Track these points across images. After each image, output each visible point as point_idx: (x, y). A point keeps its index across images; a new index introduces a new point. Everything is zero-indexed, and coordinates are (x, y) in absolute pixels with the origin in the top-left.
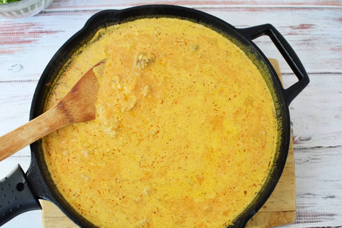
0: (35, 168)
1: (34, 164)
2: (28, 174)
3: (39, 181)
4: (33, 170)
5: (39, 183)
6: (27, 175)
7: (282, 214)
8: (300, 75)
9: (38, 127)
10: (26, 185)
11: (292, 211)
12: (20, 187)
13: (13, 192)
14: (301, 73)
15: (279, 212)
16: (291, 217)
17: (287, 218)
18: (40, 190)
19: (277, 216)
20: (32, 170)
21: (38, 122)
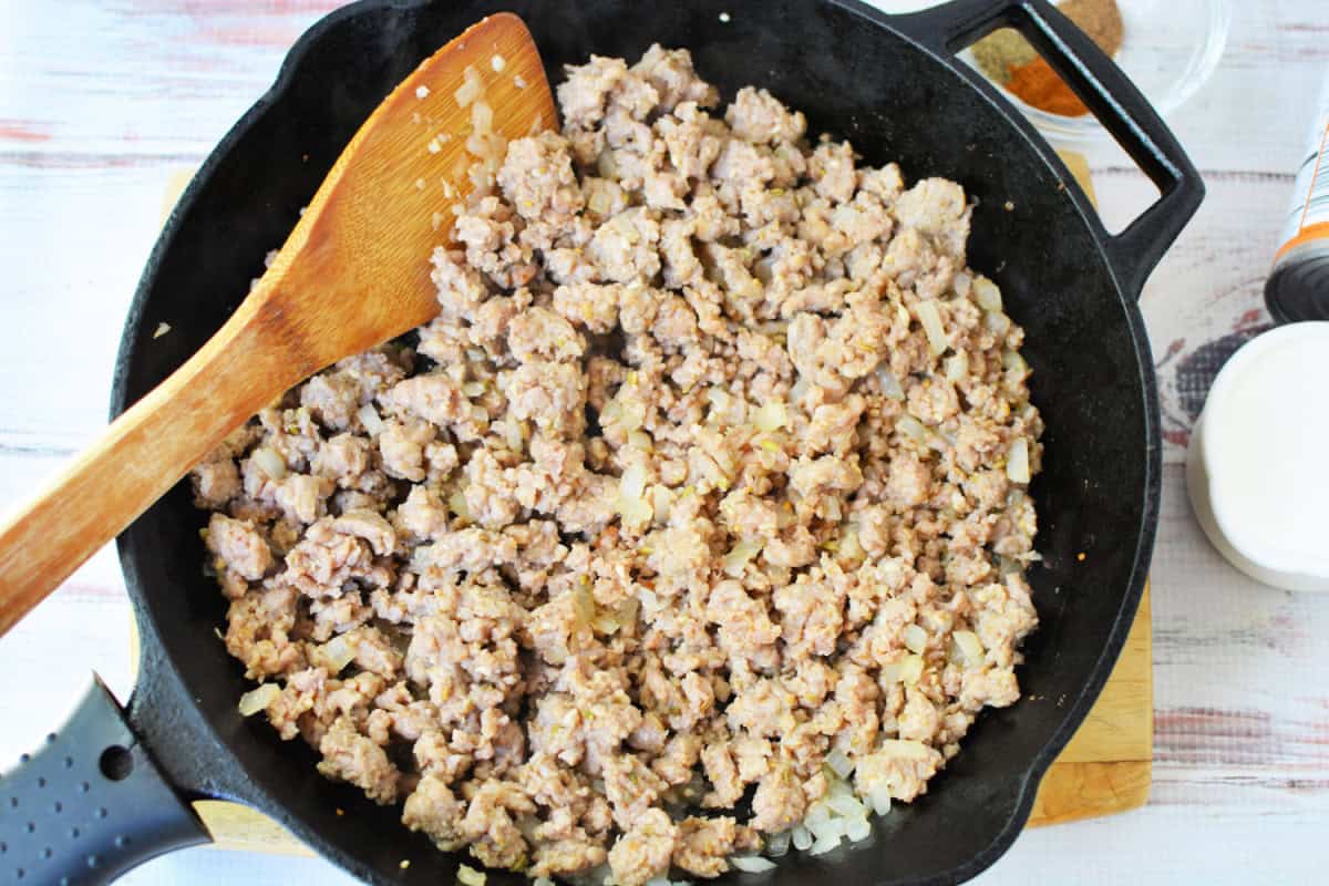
0: (159, 676)
1: (154, 664)
2: (136, 704)
3: (186, 726)
4: (155, 687)
5: (185, 734)
6: (135, 712)
7: (1098, 772)
8: (1166, 170)
9: (196, 417)
10: (137, 752)
11: (1136, 762)
12: (113, 763)
13: (87, 787)
14: (1166, 163)
15: (1084, 764)
16: (1133, 785)
17: (1117, 791)
18: (196, 763)
19: (1079, 781)
20: (150, 690)
21: (194, 401)
